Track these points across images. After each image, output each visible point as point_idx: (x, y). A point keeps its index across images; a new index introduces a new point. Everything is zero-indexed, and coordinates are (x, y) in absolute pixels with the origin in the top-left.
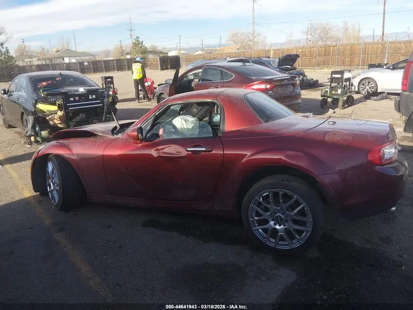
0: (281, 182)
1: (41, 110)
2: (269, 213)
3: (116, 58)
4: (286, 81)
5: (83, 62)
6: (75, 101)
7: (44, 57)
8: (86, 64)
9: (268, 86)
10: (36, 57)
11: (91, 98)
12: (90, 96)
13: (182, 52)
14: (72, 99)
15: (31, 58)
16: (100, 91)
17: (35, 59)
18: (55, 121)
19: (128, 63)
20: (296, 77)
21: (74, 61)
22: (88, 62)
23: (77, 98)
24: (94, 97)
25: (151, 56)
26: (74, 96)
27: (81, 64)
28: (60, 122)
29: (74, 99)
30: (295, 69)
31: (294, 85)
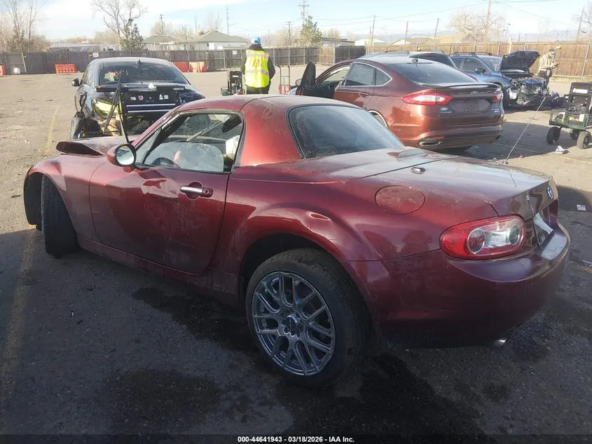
0: (296, 262)
1: (101, 112)
2: (278, 311)
3: (276, 47)
4: (474, 92)
5: (231, 51)
6: (137, 102)
7: (184, 41)
8: (235, 53)
9: (442, 99)
10: (173, 40)
11: (161, 98)
12: (161, 96)
13: (376, 41)
14: (134, 99)
15: (165, 41)
16: (175, 89)
17: (173, 43)
18: (109, 127)
19: (292, 54)
20: (496, 87)
21: (220, 48)
22: (239, 51)
23: (141, 98)
24: (166, 97)
25: (325, 46)
26: (137, 94)
27: (228, 52)
28: (116, 130)
29: (137, 98)
30: (530, 75)
31: (491, 100)
